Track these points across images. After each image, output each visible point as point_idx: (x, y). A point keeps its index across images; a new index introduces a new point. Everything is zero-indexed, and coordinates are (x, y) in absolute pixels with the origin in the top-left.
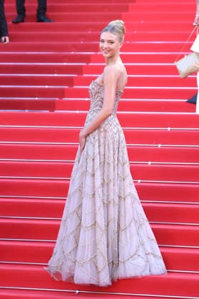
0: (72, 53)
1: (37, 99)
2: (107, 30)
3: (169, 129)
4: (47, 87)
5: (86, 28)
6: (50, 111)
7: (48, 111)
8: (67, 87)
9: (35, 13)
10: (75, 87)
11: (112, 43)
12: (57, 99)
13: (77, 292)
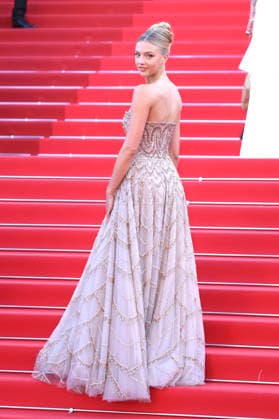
0: (63, 72)
1: (12, 137)
2: (143, 39)
3: (201, 179)
4: (26, 120)
5: (83, 36)
6: (32, 154)
7: (29, 155)
8: (55, 120)
9: (10, 15)
10: (67, 120)
11: (151, 56)
12: (42, 137)
13: (71, 410)
